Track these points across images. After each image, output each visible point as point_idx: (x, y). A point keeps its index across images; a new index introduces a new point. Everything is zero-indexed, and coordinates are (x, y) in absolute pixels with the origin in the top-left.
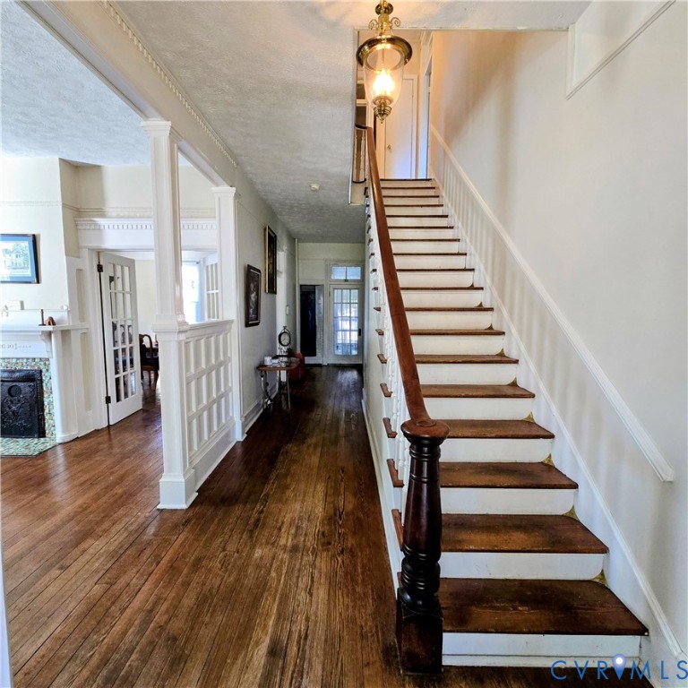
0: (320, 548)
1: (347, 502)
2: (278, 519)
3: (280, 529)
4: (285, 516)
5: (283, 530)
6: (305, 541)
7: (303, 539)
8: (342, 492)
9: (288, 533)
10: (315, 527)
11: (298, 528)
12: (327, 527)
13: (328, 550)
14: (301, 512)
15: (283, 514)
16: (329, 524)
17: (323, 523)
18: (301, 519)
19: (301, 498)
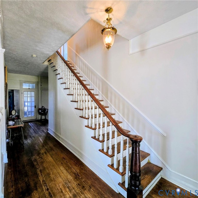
0: (82, 190)
1: (76, 169)
2: (57, 189)
3: (62, 192)
4: (59, 186)
5: (64, 191)
6: (75, 191)
7: (74, 191)
8: (71, 167)
9: (67, 192)
10: (74, 184)
11: (68, 187)
12: (78, 182)
13: (85, 189)
14: (64, 181)
15: (57, 185)
16: (78, 180)
17: (75, 181)
18: (66, 183)
19: (59, 176)
